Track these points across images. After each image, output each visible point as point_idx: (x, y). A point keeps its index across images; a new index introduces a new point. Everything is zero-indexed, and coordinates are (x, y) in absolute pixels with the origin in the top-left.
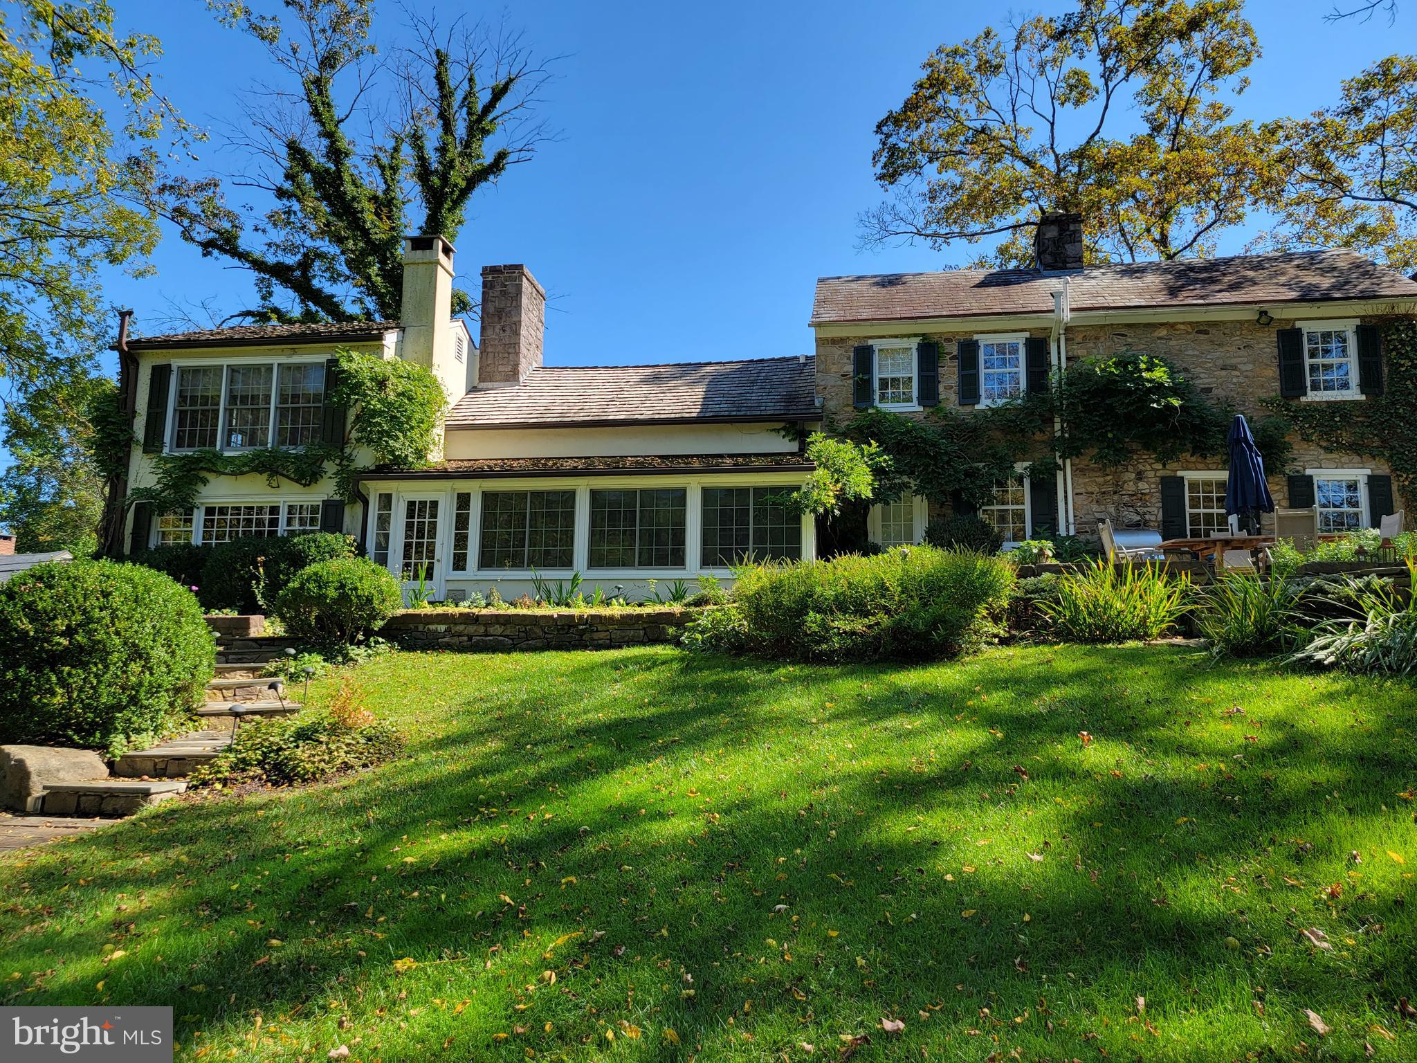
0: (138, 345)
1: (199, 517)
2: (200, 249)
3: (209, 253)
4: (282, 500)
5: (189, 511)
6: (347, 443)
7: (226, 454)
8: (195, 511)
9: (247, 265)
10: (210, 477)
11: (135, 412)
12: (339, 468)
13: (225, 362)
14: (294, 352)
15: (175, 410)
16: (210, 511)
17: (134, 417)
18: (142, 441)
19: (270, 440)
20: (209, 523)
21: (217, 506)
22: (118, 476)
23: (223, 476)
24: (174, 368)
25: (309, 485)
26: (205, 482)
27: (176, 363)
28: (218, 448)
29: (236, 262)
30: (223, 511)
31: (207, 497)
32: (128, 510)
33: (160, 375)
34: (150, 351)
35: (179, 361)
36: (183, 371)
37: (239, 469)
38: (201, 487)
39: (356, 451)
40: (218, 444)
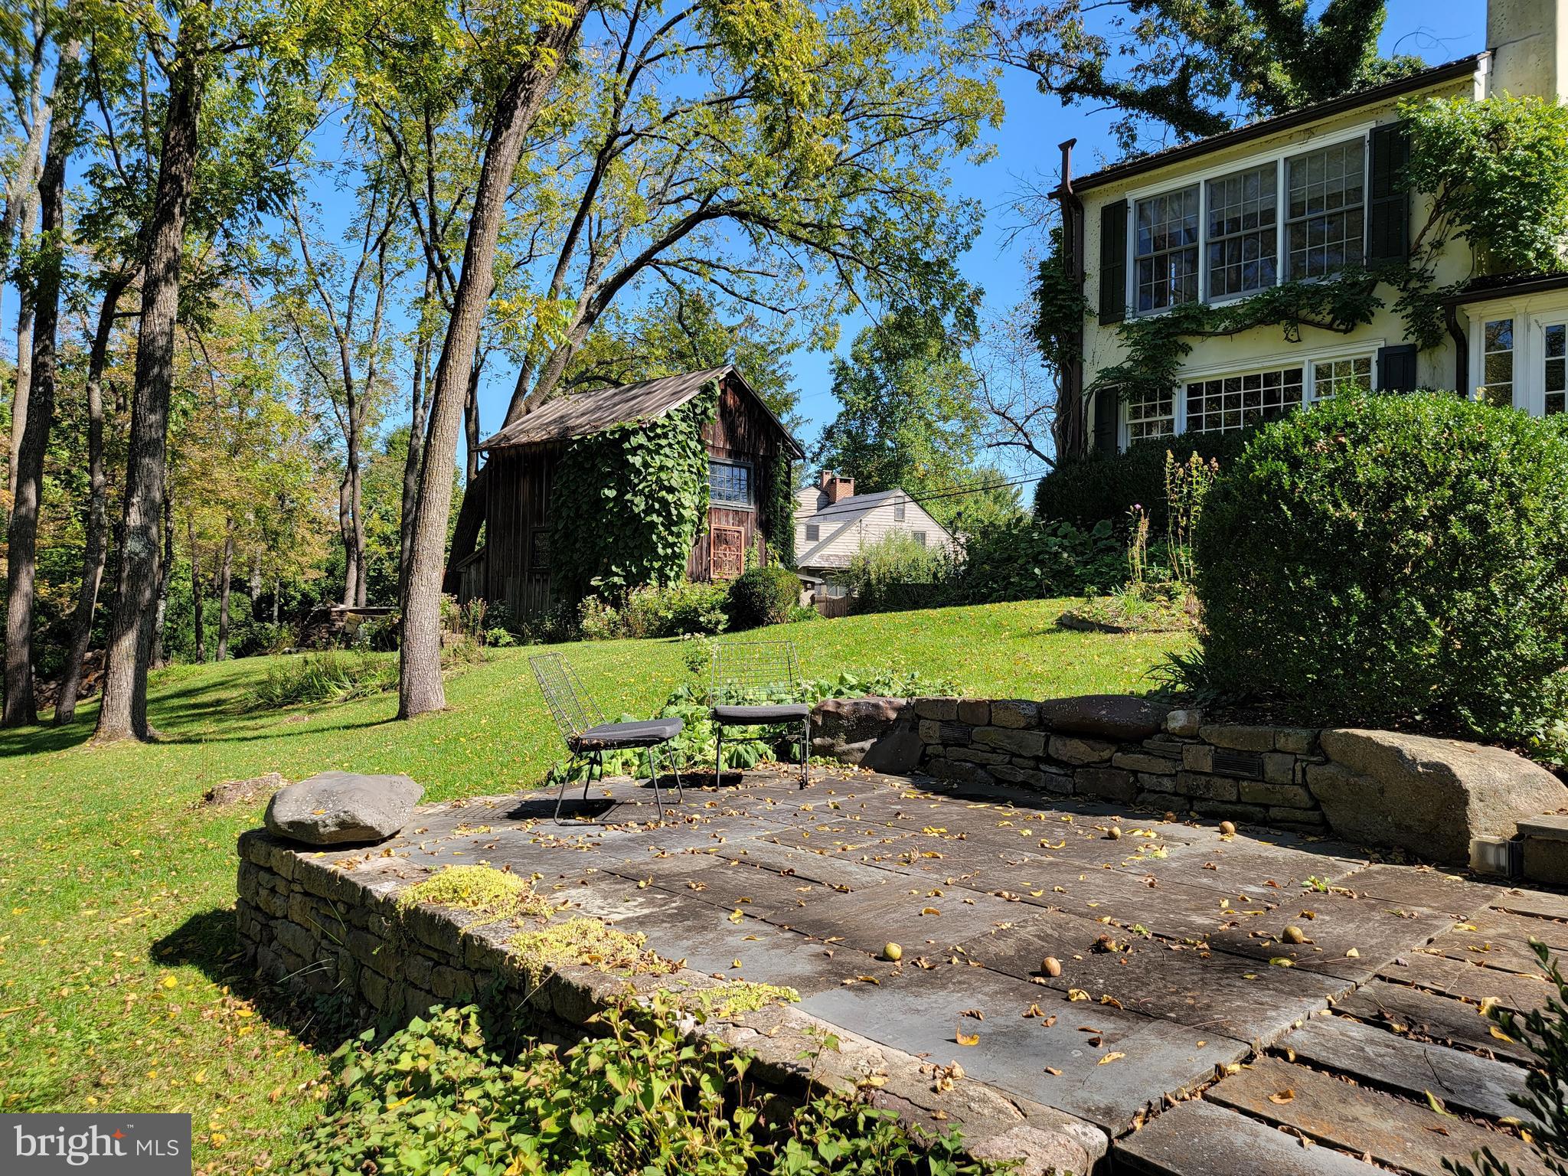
0: (1083, 184)
1: (1180, 401)
2: (1058, 98)
3: (1070, 100)
4: (1306, 359)
5: (1167, 394)
6: (1416, 253)
7: (1215, 306)
8: (1176, 390)
9: (1113, 103)
10: (1192, 341)
11: (1083, 274)
12: (1405, 294)
13: (1200, 177)
14: (1310, 133)
15: (1135, 261)
16: (1194, 390)
17: (1084, 281)
18: (1097, 310)
19: (1279, 274)
20: (1193, 406)
21: (1204, 381)
22: (1072, 360)
23: (1211, 340)
24: (1131, 203)
25: (1352, 330)
26: (1187, 349)
27: (1133, 196)
28: (1201, 300)
29: (1099, 102)
30: (1215, 386)
31: (1191, 371)
32: (1088, 401)
33: (1113, 217)
34: (1096, 189)
35: (1137, 192)
36: (1141, 204)
37: (1239, 324)
38: (1182, 358)
39: (1433, 263)
40: (1201, 294)
